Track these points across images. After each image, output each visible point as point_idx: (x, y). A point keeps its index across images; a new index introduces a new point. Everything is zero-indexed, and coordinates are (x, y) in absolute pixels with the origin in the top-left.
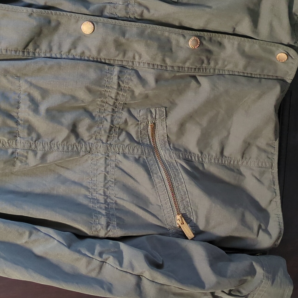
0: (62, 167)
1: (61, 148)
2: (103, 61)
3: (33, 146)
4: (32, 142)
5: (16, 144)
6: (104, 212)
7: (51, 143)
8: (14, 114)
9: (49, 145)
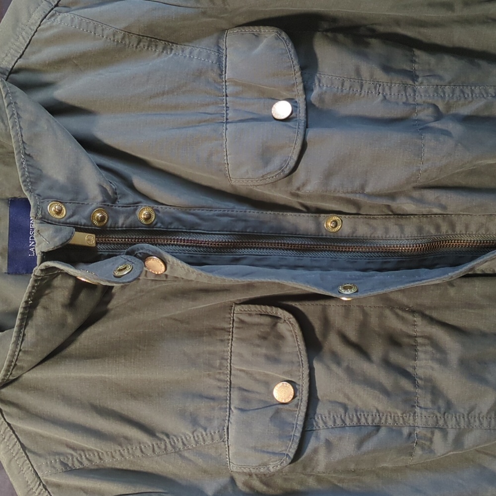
0: (487, 454)
1: (485, 424)
3: (441, 422)
4: (439, 415)
5: (414, 420)
7: (470, 415)
9: (466, 420)
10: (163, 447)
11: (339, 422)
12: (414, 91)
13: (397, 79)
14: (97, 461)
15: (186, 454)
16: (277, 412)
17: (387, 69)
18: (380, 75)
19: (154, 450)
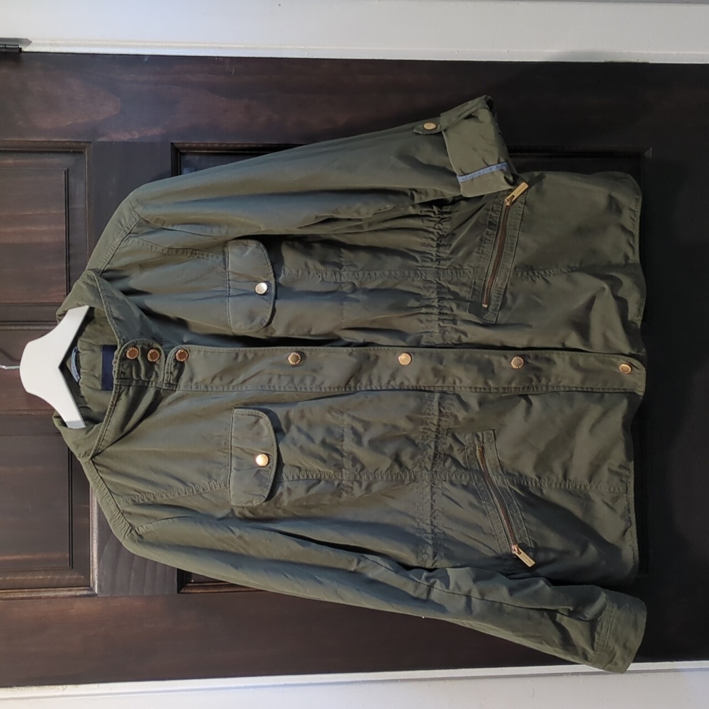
0: (387, 496)
1: (385, 478)
2: (423, 388)
3: (358, 477)
4: (356, 473)
5: (342, 476)
6: (430, 542)
7: (377, 472)
8: (339, 447)
9: (373, 475)
10: (191, 490)
11: (296, 477)
12: (341, 275)
13: (330, 269)
14: (152, 499)
15: (205, 495)
16: (258, 471)
17: (323, 262)
18: (319, 267)
19: (186, 493)
